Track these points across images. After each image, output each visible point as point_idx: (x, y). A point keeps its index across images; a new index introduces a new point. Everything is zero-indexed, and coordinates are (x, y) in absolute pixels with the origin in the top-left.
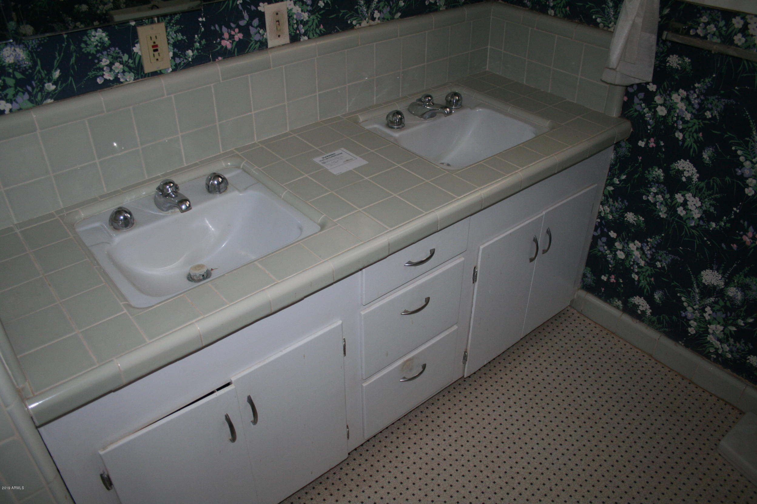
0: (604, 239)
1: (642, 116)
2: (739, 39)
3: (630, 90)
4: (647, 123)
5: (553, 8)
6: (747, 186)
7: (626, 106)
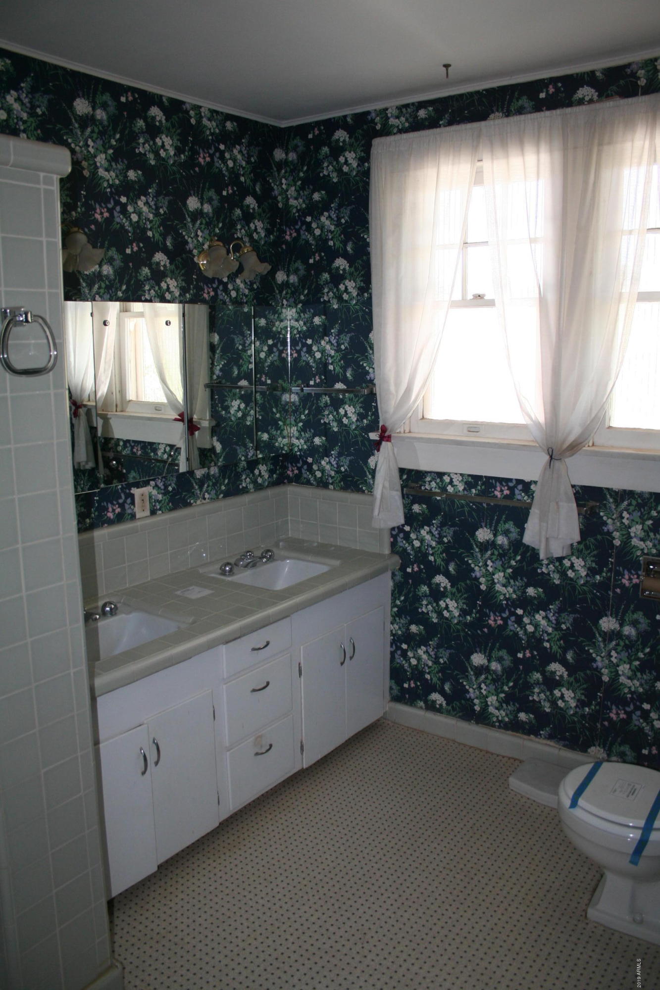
0: (399, 652)
1: (405, 550)
3: (394, 533)
4: (409, 554)
5: (332, 484)
6: (481, 584)
7: (393, 545)
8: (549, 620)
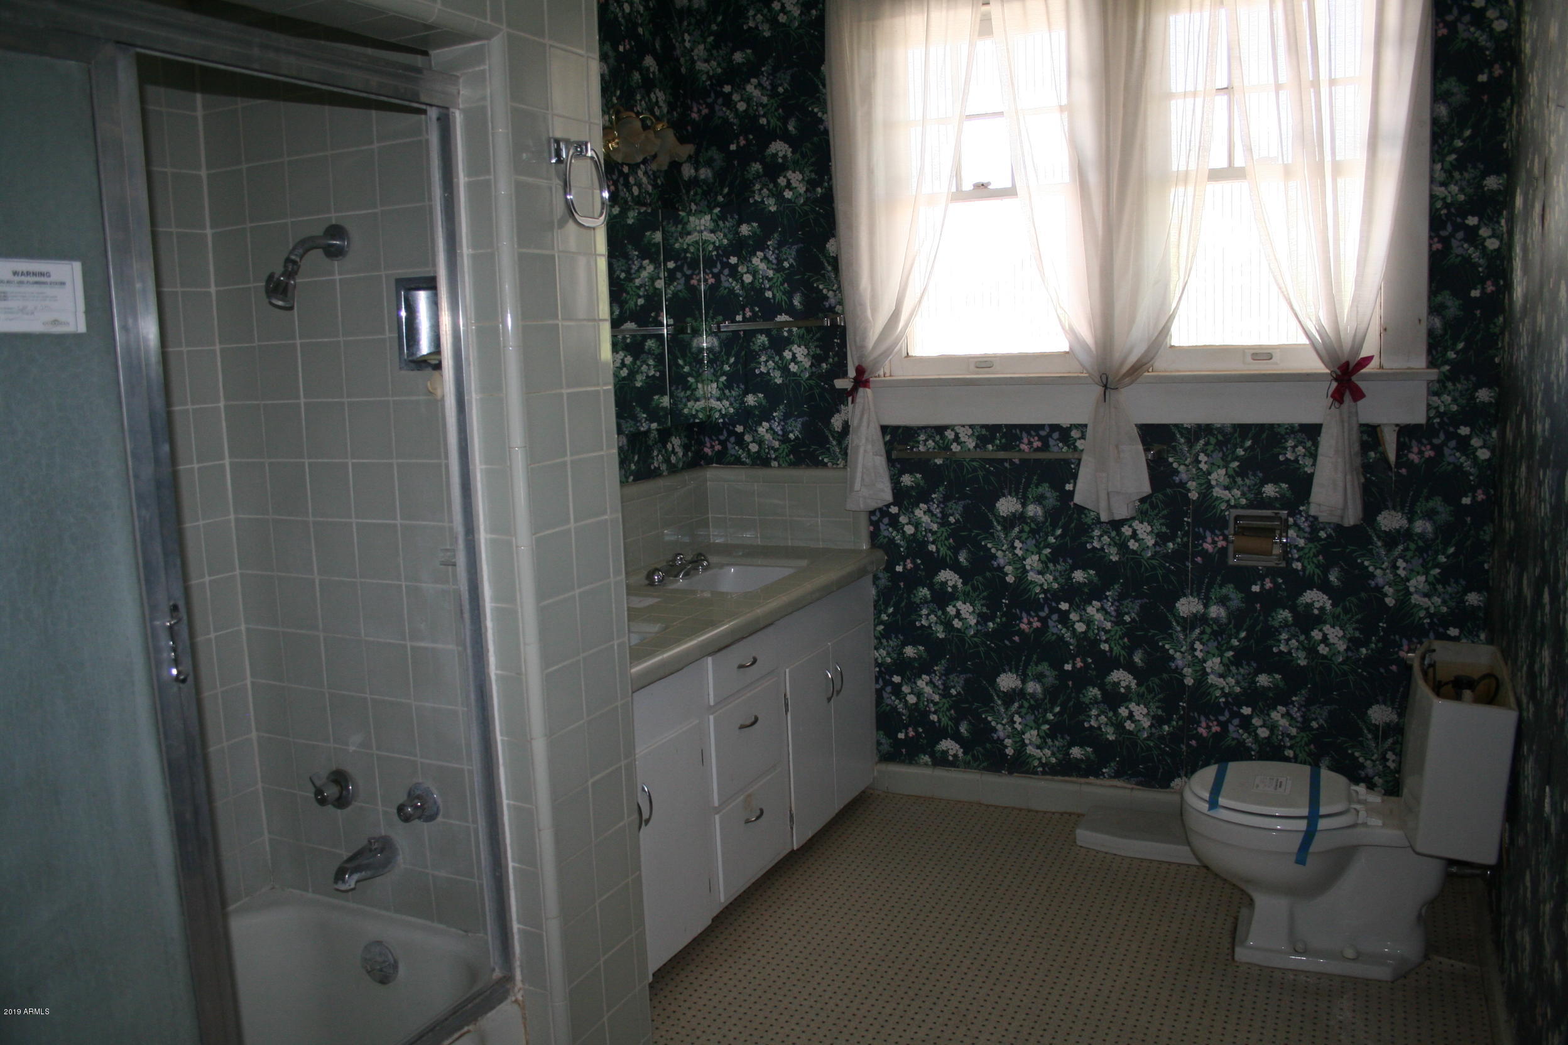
0: (889, 689)
1: (892, 541)
2: (955, 447)
3: (874, 518)
4: (898, 546)
5: (775, 459)
6: (1007, 574)
7: (874, 536)
8: (1107, 613)
